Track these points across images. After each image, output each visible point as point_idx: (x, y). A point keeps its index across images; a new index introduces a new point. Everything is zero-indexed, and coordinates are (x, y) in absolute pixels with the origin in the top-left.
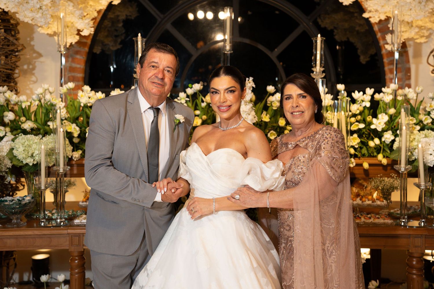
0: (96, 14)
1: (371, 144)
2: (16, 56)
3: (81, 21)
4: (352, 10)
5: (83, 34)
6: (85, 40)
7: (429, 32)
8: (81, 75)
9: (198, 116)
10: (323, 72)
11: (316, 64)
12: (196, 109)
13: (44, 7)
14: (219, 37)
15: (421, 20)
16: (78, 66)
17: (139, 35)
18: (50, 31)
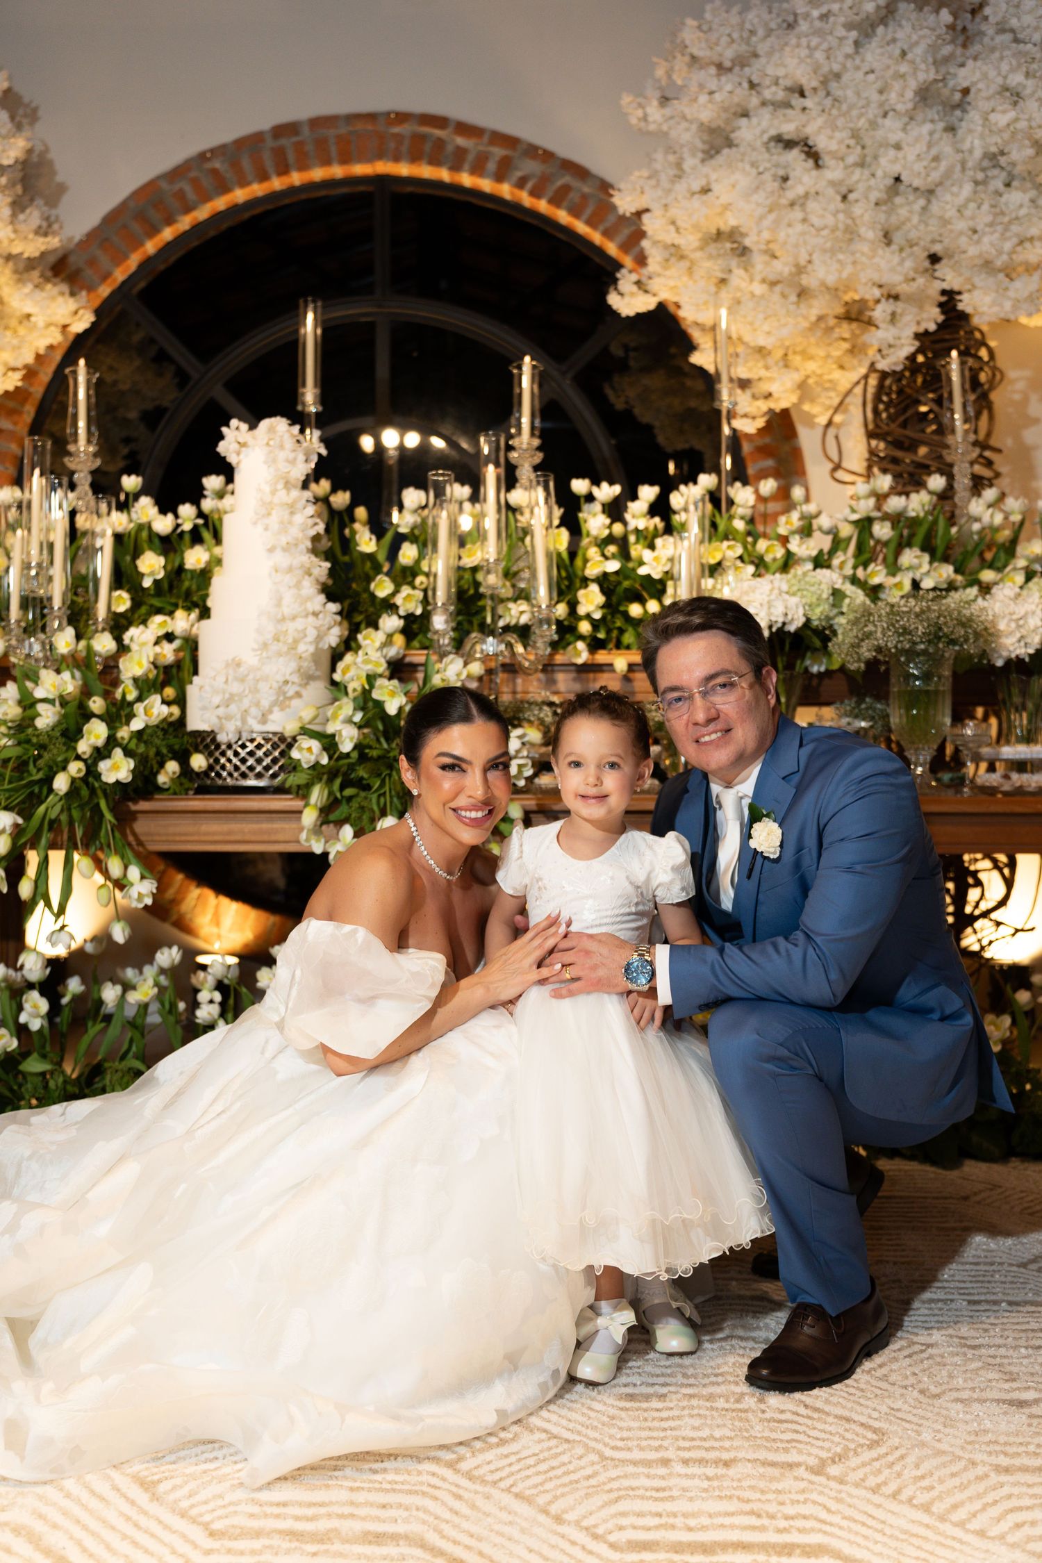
1: (635, 610)
10: (539, 449)
11: (519, 426)
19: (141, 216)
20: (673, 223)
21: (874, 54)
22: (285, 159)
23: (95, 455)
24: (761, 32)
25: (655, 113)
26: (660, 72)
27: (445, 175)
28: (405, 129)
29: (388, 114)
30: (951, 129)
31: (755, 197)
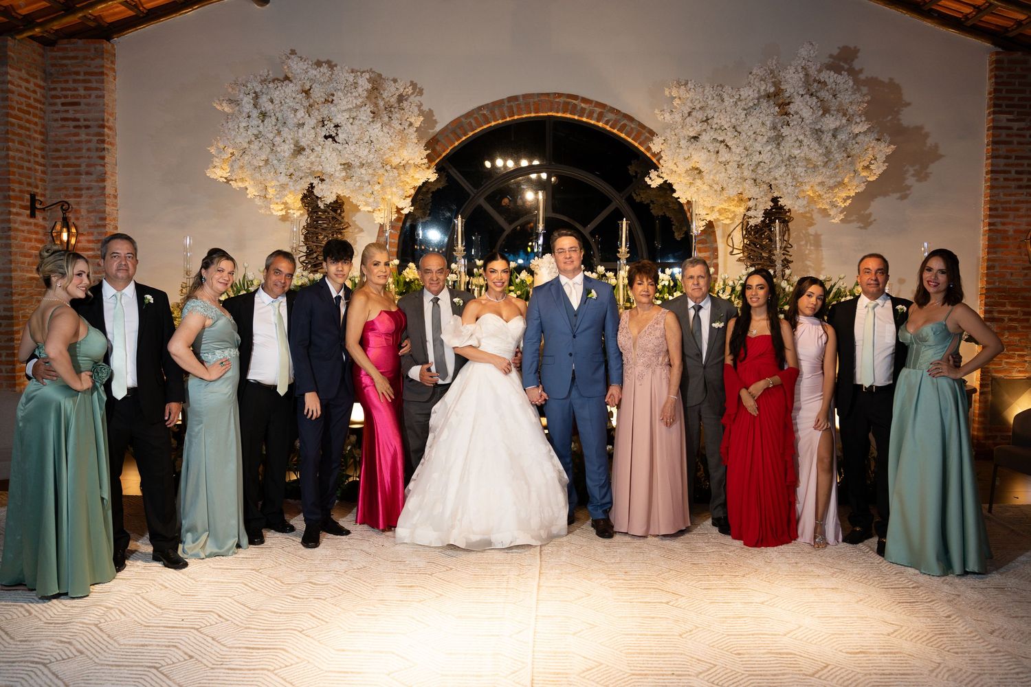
0: (413, 192)
2: (341, 233)
3: (402, 200)
4: (666, 187)
5: (402, 212)
6: (400, 216)
7: (733, 214)
8: (395, 250)
9: (513, 291)
10: (628, 252)
11: (621, 244)
12: (510, 285)
13: (375, 193)
14: (529, 196)
15: (722, 204)
16: (393, 241)
17: (460, 216)
18: (370, 209)
19: (454, 132)
20: (675, 164)
21: (752, 120)
22: (513, 111)
23: (464, 251)
24: (710, 98)
25: (667, 116)
26: (667, 93)
27: (576, 117)
28: (562, 100)
29: (555, 94)
30: (779, 144)
31: (708, 164)
